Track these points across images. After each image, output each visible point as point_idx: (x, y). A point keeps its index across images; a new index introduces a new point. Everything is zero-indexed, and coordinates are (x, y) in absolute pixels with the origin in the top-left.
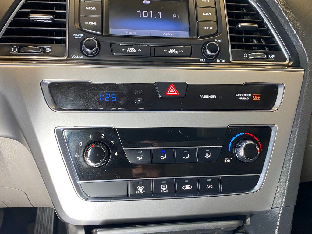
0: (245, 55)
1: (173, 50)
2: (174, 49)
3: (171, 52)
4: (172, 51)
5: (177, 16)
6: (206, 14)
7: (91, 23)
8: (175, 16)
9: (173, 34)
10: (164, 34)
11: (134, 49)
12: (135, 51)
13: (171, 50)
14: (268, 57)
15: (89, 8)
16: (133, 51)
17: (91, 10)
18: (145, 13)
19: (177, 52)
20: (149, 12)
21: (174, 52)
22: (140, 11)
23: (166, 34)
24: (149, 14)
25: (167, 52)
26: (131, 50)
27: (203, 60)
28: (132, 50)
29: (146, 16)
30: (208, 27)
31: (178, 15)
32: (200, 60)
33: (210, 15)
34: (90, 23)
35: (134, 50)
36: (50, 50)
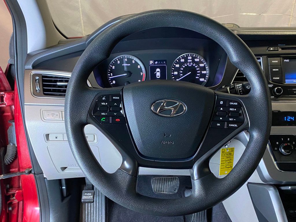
34: (276, 78)
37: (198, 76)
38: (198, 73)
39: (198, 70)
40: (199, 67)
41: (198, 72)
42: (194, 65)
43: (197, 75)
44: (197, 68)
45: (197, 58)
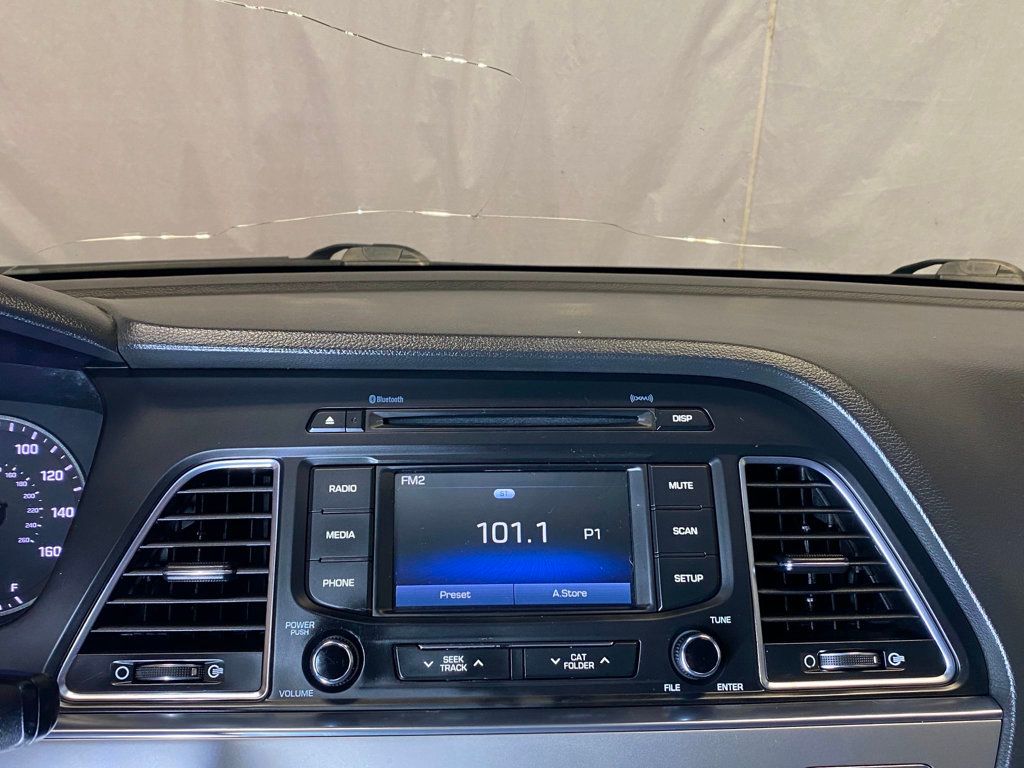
0: (810, 661)
1: (579, 657)
2: (584, 655)
3: (574, 665)
4: (577, 662)
5: (596, 533)
6: (682, 531)
7: (339, 583)
8: (589, 532)
9: (584, 594)
10: (556, 594)
11: (461, 659)
12: (464, 668)
13: (574, 657)
14: (882, 665)
15: (333, 535)
16: (459, 668)
17: (340, 540)
18: (500, 530)
19: (592, 665)
20: (513, 525)
21: (584, 666)
22: (484, 525)
23: (560, 594)
24: (512, 532)
25: (561, 663)
26: (451, 665)
27: (674, 688)
28: (455, 665)
29: (502, 538)
30: (688, 576)
31: (598, 530)
32: (666, 688)
33: (696, 533)
34: (335, 583)
35: (461, 663)
36: (221, 671)
37: (30, 533)
38: (33, 518)
39: (33, 503)
40: (38, 484)
41: (31, 511)
42: (9, 475)
43: (29, 525)
44: (29, 490)
45: (31, 442)
